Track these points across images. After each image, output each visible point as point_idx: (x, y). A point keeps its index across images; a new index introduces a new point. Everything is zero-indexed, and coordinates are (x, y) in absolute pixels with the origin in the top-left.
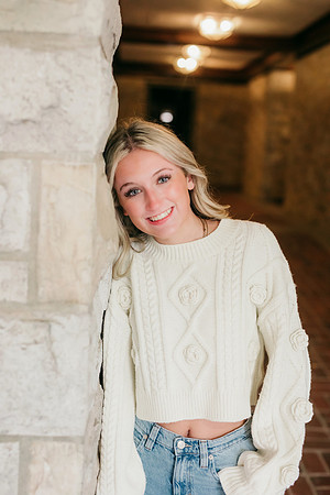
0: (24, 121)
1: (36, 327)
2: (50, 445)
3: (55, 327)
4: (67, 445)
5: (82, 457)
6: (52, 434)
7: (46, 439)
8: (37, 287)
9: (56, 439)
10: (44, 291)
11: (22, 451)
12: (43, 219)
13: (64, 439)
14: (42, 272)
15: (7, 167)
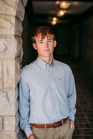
1: (4, 93)
2: (8, 117)
3: (8, 93)
4: (12, 117)
5: (15, 119)
7: (7, 116)
9: (9, 116)
10: (5, 86)
11: (3, 119)
12: (5, 71)
13: (11, 116)
14: (5, 82)
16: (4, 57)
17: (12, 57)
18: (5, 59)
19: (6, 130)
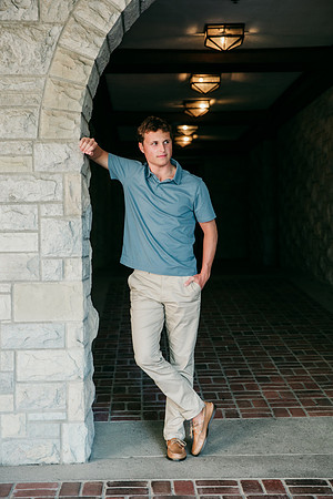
0: (60, 163)
1: (66, 222)
2: (72, 260)
3: (71, 222)
4: (77, 259)
6: (72, 256)
7: (70, 258)
8: (65, 211)
9: (74, 257)
11: (63, 262)
14: (67, 207)
15: (55, 177)
16: (66, 171)
17: (77, 170)
18: (67, 173)
19: (69, 279)
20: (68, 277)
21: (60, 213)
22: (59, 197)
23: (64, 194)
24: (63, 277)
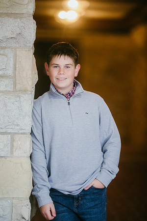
0: (12, 38)
1: (16, 98)
2: (20, 136)
3: (21, 97)
4: (25, 135)
6: (20, 132)
7: (18, 133)
8: (16, 86)
9: (22, 133)
10: (18, 87)
11: (11, 138)
12: (17, 66)
13: (24, 133)
14: (17, 82)
15: (7, 51)
16: (18, 46)
17: (28, 45)
18: (18, 48)
19: (17, 155)
20: (16, 153)
21: (10, 88)
22: (10, 72)
23: (15, 69)
24: (12, 152)
